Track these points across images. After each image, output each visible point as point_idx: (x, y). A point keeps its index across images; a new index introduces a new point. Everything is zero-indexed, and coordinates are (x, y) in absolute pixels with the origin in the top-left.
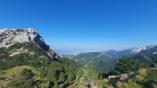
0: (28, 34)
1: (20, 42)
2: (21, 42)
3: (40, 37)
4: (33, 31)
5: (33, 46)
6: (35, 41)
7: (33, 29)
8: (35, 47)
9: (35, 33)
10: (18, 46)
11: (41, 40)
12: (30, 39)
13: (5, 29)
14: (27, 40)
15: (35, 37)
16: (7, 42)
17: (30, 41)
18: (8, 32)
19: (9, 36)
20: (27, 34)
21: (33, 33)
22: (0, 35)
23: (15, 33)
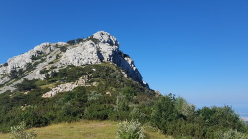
0: (96, 43)
1: (76, 64)
2: (79, 65)
3: (126, 56)
4: (106, 38)
5: (112, 75)
6: (113, 62)
7: (106, 33)
8: (117, 76)
9: (110, 43)
10: (71, 74)
11: (130, 62)
12: (99, 54)
13: (44, 44)
14: (95, 59)
15: (113, 51)
16: (46, 68)
17: (102, 61)
18: (49, 48)
19: (51, 57)
20: (93, 43)
21: (108, 42)
22: (33, 58)
23: (63, 49)
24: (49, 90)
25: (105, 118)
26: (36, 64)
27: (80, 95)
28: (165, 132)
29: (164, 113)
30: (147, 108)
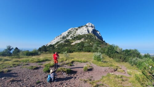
1: (81, 34)
3: (97, 31)
4: (90, 25)
5: (92, 38)
6: (93, 33)
7: (90, 23)
8: (94, 38)
9: (92, 27)
10: (79, 37)
11: (99, 33)
12: (88, 31)
13: (71, 28)
14: (86, 33)
15: (93, 30)
16: (72, 36)
17: (89, 33)
18: (73, 30)
19: (73, 32)
20: (86, 27)
22: (68, 33)
23: (77, 30)
24: (73, 42)
25: (90, 51)
26: (69, 35)
27: (82, 44)
28: (110, 57)
29: (110, 51)
30: (104, 49)
